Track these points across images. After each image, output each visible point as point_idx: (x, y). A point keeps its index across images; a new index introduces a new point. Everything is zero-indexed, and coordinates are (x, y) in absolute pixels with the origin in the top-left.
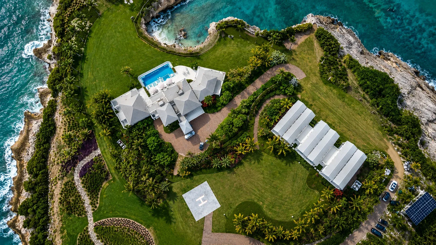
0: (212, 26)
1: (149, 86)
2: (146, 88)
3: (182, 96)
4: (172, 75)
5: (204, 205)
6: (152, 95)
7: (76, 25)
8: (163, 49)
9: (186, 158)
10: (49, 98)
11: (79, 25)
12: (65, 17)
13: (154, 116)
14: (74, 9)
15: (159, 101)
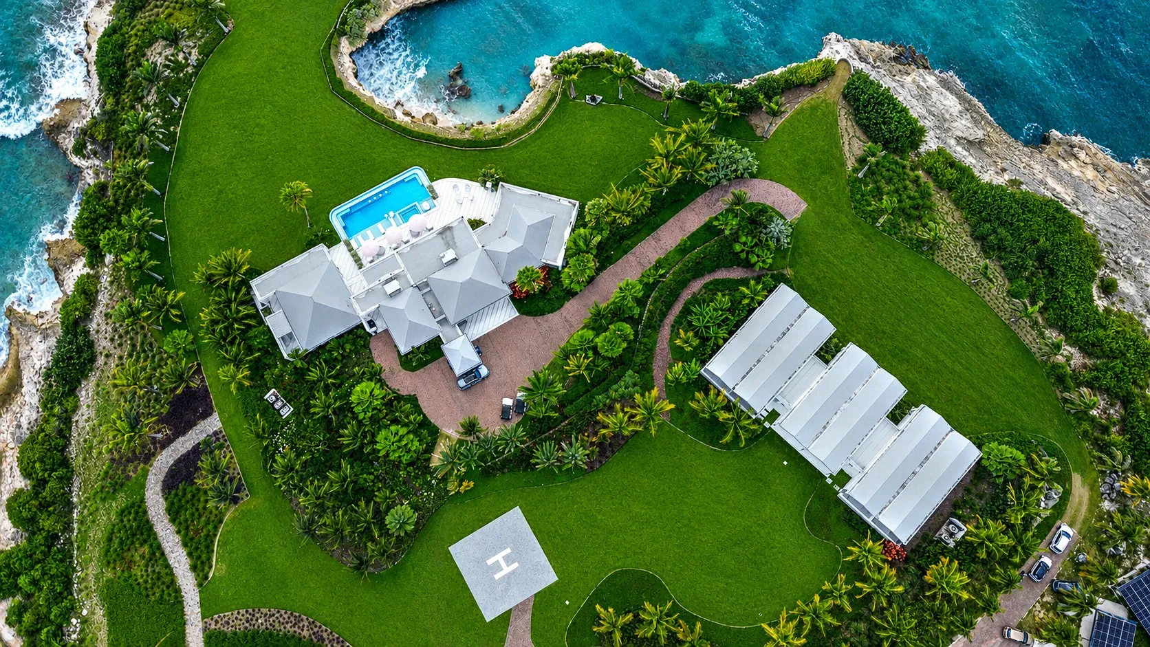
0: (543, 66)
1: (359, 237)
2: (353, 242)
3: (454, 267)
4: (426, 205)
5: (509, 575)
6: (367, 265)
7: (160, 60)
8: (402, 131)
9: (461, 442)
10: (80, 269)
11: (170, 61)
12: (130, 37)
13: (372, 324)
14: (158, 15)
15: (387, 281)
